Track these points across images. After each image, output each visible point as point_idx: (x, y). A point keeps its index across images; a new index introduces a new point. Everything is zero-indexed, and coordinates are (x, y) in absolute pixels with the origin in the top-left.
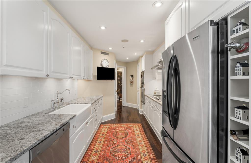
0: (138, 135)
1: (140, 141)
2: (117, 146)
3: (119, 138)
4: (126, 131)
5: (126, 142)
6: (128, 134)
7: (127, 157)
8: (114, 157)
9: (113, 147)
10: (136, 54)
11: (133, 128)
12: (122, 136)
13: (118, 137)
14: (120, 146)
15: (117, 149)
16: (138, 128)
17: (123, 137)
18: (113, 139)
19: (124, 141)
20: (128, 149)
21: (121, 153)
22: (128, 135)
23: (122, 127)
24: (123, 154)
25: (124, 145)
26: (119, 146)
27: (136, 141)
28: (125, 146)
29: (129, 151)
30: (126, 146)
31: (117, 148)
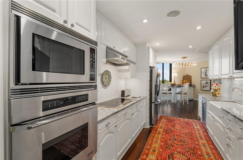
0: (154, 151)
2: (183, 145)
3: (182, 154)
5: (173, 147)
9: (187, 145)
14: (180, 144)
17: (177, 153)
18: (190, 154)
19: (176, 148)
22: (169, 155)
25: (176, 144)
27: (161, 145)
29: (171, 138)
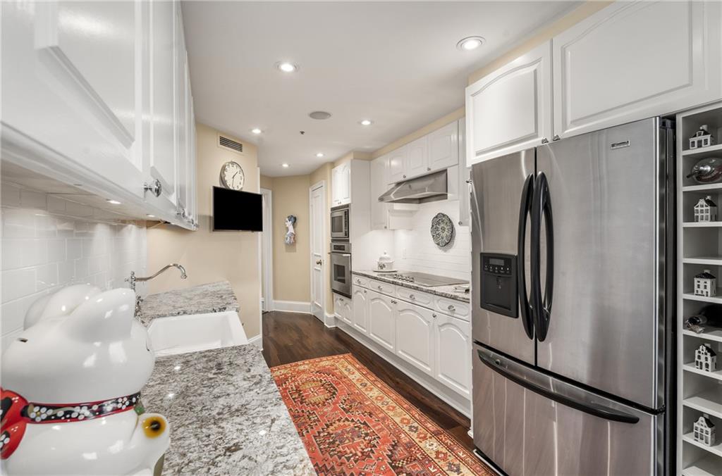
0: (364, 385)
1: (379, 398)
2: (328, 426)
3: (317, 405)
4: (324, 382)
5: (343, 408)
6: (334, 388)
7: (374, 446)
8: (340, 458)
9: (319, 433)
10: (320, 155)
11: (336, 369)
12: (322, 397)
13: (313, 402)
14: (335, 425)
15: (332, 434)
16: (350, 367)
17: (327, 400)
18: (303, 411)
19: (335, 409)
20: (362, 426)
21: (350, 441)
22: (337, 391)
23: (304, 371)
24: (359, 443)
25: (344, 419)
26: (331, 425)
27: (367, 400)
28: (348, 421)
29: (369, 432)
30: (353, 421)
31: (331, 432)
